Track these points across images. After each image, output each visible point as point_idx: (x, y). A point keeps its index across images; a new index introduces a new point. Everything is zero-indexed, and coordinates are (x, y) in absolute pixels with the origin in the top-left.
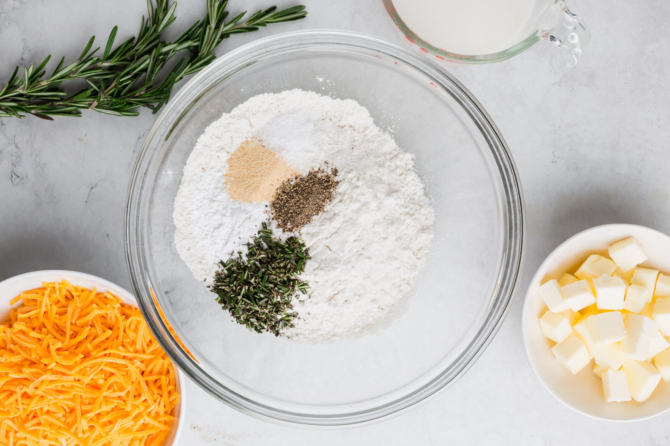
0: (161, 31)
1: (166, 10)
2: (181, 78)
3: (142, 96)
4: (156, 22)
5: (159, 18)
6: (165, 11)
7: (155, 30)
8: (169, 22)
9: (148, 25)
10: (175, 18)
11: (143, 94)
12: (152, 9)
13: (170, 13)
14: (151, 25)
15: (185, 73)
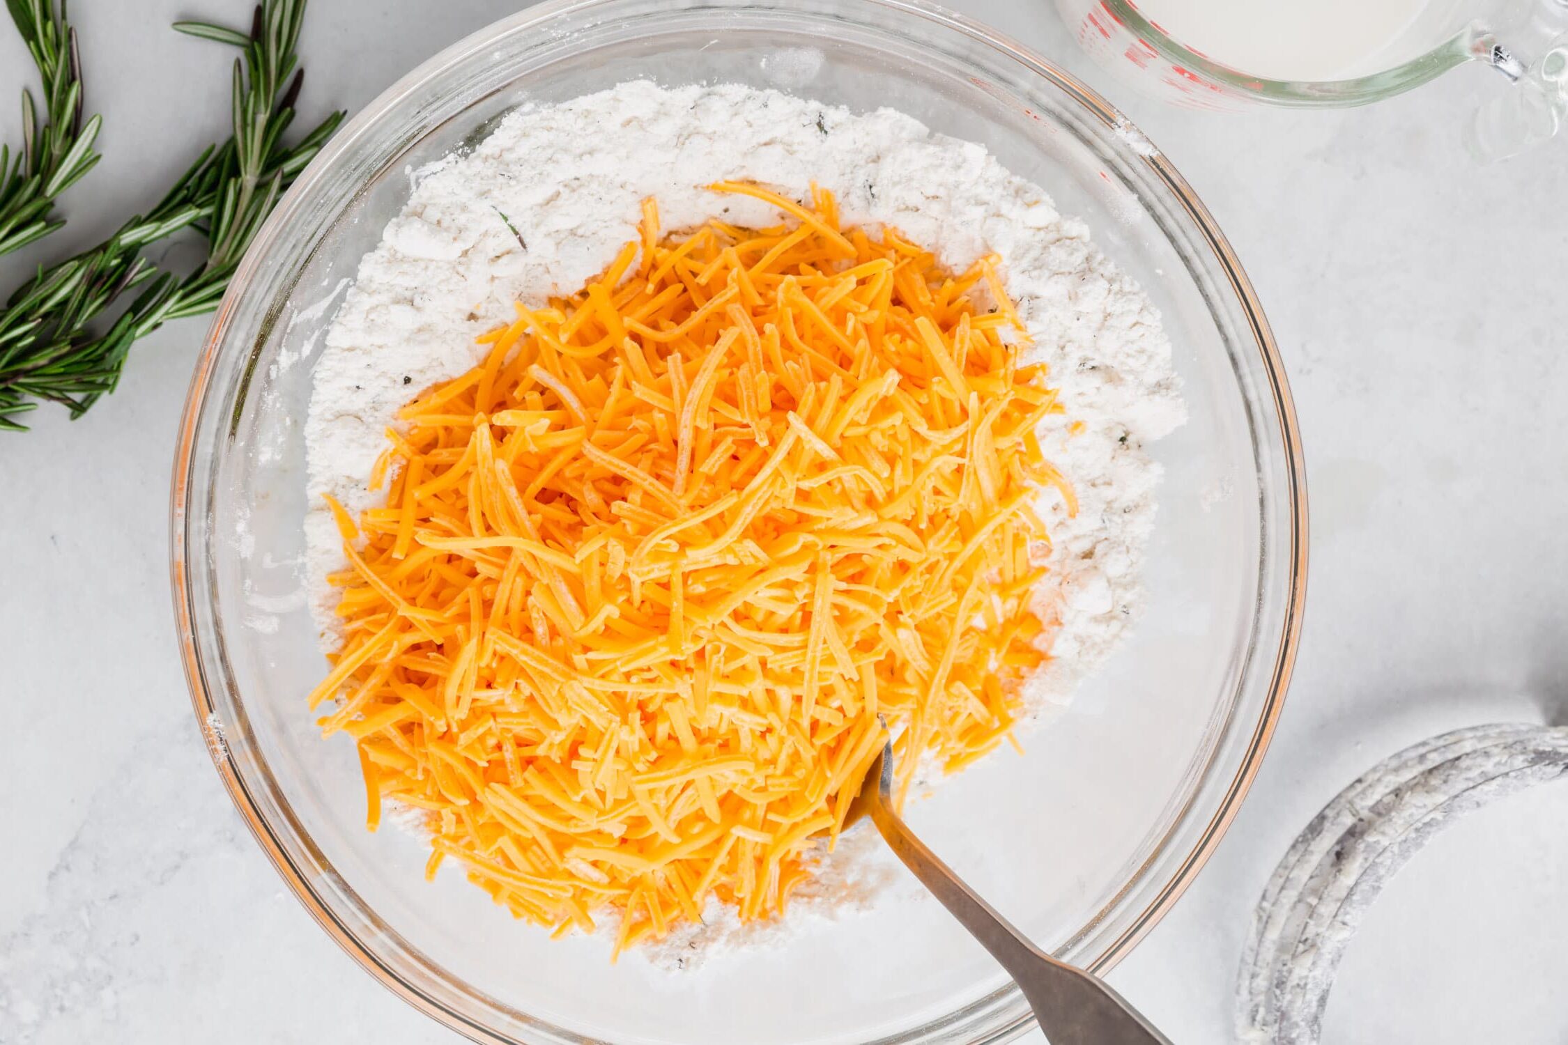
0: (53, 195)
1: (73, 133)
2: (156, 326)
3: (39, 372)
4: (42, 166)
5: (51, 155)
6: (70, 139)
7: (39, 191)
8: (80, 167)
9: (21, 171)
10: (98, 157)
11: (43, 367)
12: (35, 126)
13: (82, 145)
14: (29, 172)
15: (167, 313)
